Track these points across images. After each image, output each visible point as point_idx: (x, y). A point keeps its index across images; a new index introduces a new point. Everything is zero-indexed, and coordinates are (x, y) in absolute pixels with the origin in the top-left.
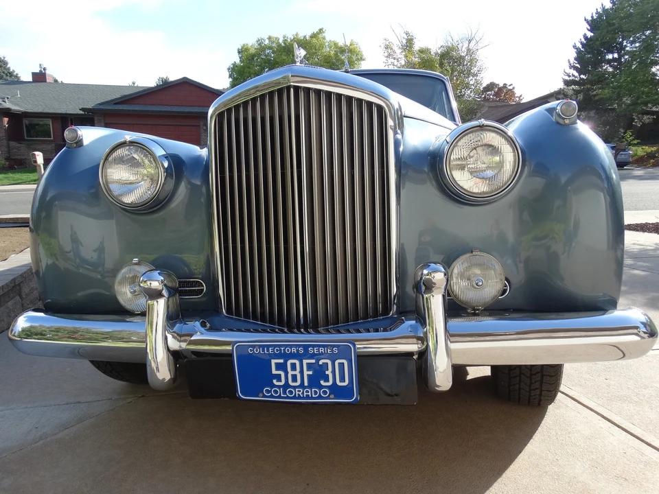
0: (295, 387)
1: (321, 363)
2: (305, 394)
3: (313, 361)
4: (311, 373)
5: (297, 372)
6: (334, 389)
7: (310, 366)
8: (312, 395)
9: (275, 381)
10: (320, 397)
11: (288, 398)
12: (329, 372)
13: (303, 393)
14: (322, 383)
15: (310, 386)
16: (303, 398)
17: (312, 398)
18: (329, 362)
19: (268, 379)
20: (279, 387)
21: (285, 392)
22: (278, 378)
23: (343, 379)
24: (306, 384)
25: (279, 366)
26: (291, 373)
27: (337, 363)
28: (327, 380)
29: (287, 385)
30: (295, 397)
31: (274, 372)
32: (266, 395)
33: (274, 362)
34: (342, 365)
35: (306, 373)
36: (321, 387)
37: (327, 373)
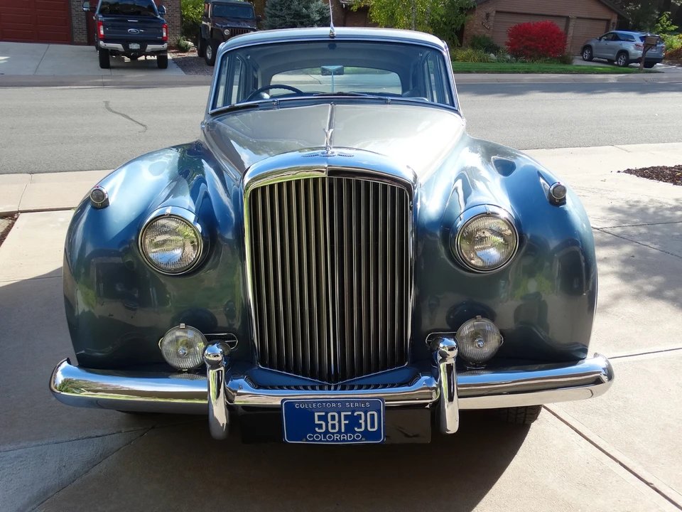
0: (333, 434)
1: (356, 414)
2: (342, 438)
3: (350, 413)
4: (347, 422)
5: (336, 422)
6: (366, 434)
7: (346, 417)
8: (348, 439)
9: (317, 429)
10: (354, 440)
11: (327, 441)
12: (362, 421)
13: (340, 438)
14: (356, 429)
15: (346, 432)
16: (340, 441)
17: (348, 441)
18: (363, 414)
19: (312, 427)
20: (320, 433)
21: (325, 437)
22: (320, 426)
23: (373, 426)
24: (343, 430)
25: (320, 418)
26: (330, 422)
27: (369, 414)
28: (360, 426)
29: (327, 432)
30: (333, 441)
31: (317, 422)
32: (310, 440)
33: (316, 414)
34: (372, 416)
35: (343, 422)
36: (354, 432)
37: (360, 421)
